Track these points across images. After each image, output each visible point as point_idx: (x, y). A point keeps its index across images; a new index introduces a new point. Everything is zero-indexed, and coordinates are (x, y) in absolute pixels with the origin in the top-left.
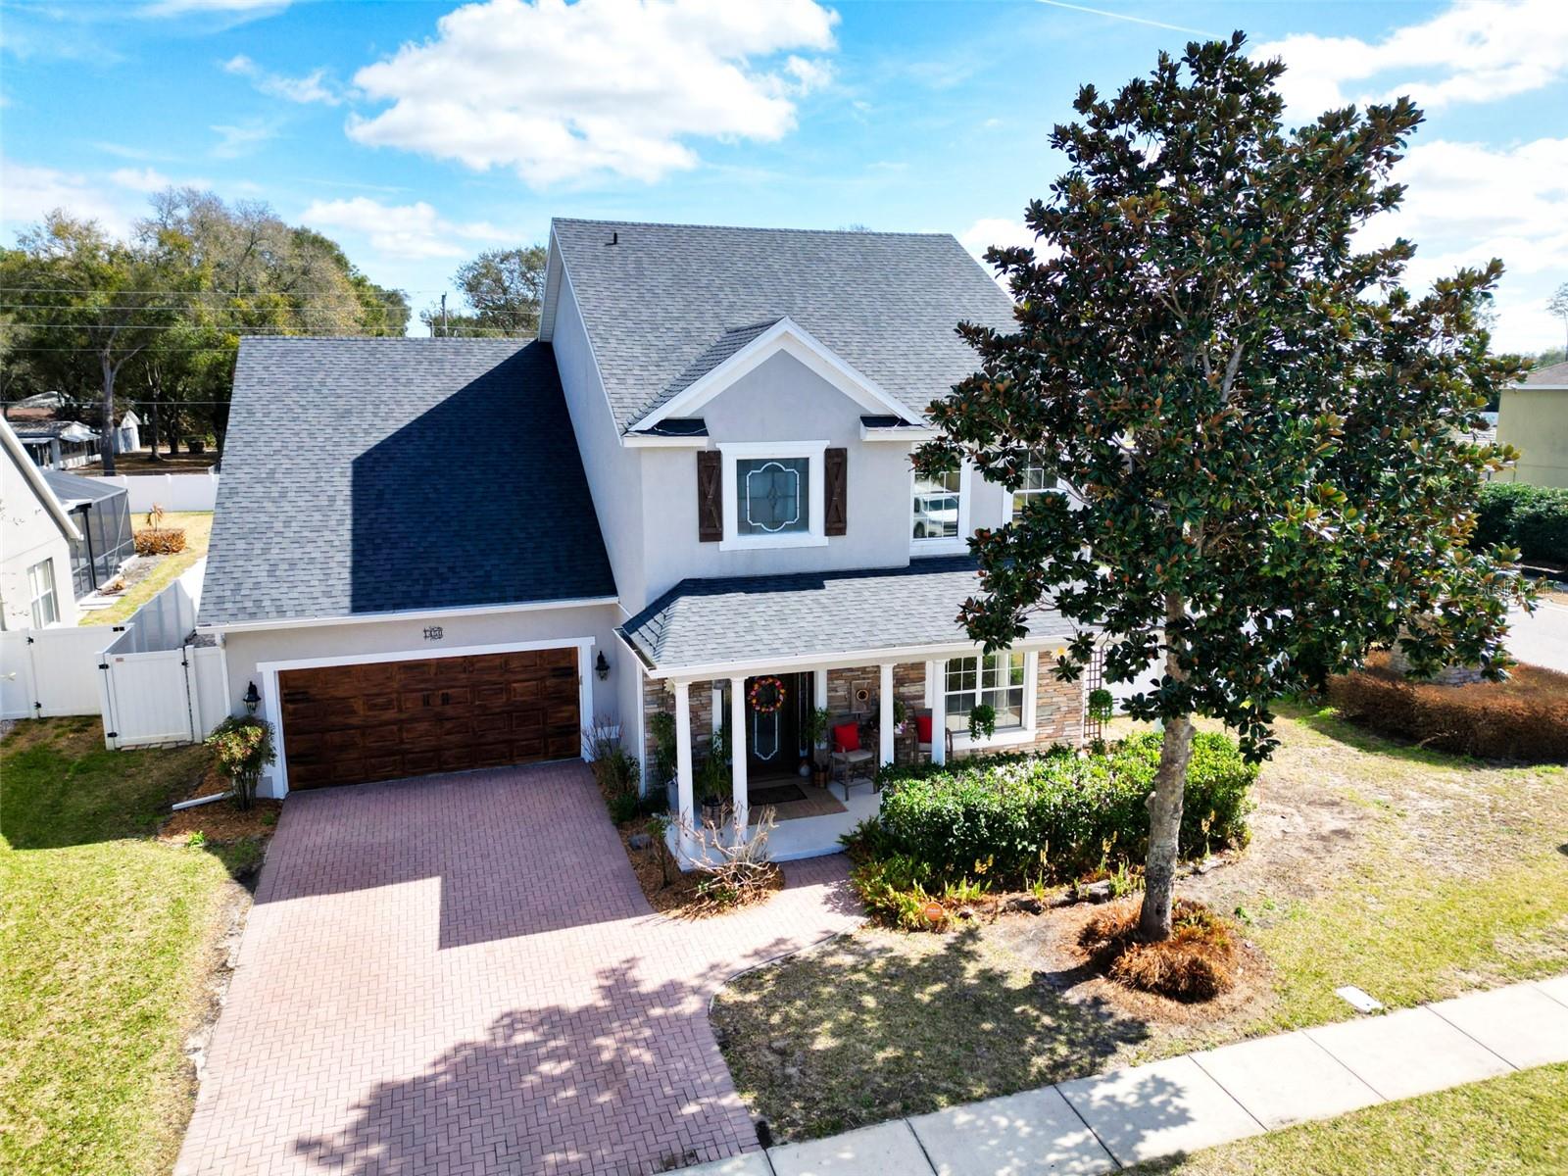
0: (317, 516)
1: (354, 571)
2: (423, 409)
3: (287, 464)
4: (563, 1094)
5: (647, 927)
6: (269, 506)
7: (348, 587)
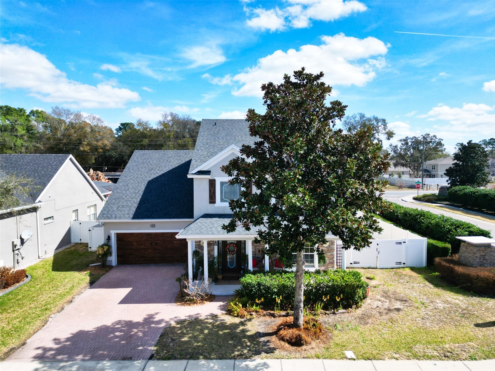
0: (134, 195)
1: (137, 209)
2: (171, 168)
3: (132, 182)
4: (116, 340)
5: (170, 306)
6: (124, 192)
7: (134, 213)
